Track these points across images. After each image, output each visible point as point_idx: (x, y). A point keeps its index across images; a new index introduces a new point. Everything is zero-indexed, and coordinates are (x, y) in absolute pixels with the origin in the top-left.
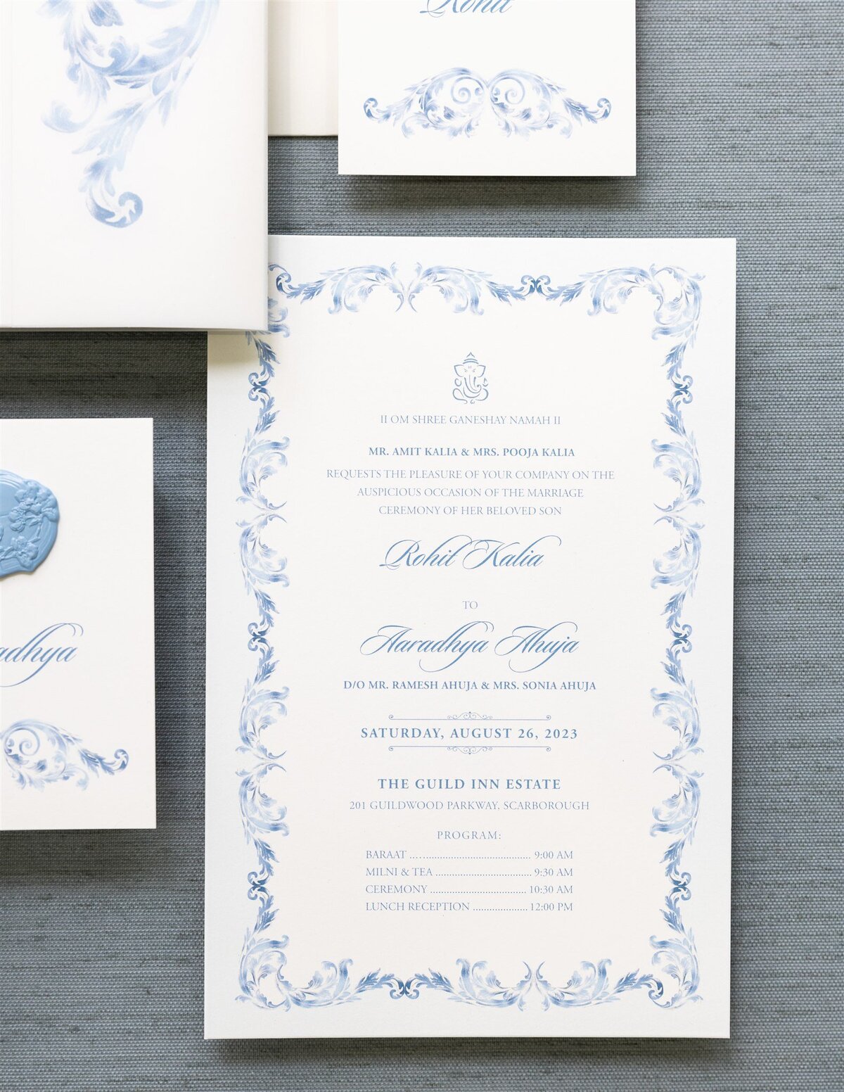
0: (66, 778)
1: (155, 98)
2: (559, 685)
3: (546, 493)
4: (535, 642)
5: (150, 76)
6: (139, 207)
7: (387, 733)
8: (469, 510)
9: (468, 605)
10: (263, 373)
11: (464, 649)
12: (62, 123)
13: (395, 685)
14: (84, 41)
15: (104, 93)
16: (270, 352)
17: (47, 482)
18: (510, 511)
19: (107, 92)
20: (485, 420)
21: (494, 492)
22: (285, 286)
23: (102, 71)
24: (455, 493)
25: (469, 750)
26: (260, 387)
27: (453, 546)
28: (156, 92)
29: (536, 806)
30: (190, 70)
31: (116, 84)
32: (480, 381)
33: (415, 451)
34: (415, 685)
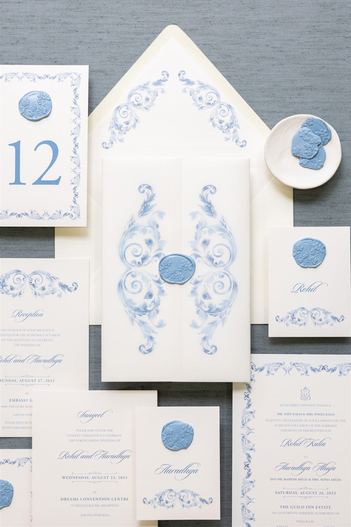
0: (195, 506)
1: (220, 319)
2: (330, 480)
3: (327, 426)
4: (324, 467)
5: (219, 313)
6: (216, 349)
7: (282, 493)
8: (305, 431)
9: (305, 457)
10: (248, 393)
11: (304, 469)
12: (195, 326)
13: (285, 479)
14: (201, 303)
15: (206, 318)
16: (250, 387)
17: (190, 424)
18: (316, 431)
19: (207, 317)
20: (310, 405)
21: (312, 426)
22: (254, 368)
23: (206, 312)
24: (301, 426)
25: (305, 498)
26: (247, 396)
27: (301, 440)
28: (221, 318)
29: (324, 513)
30: (230, 311)
31: (210, 316)
32: (308, 395)
33: (290, 414)
34: (290, 479)
